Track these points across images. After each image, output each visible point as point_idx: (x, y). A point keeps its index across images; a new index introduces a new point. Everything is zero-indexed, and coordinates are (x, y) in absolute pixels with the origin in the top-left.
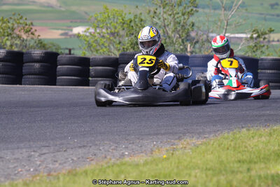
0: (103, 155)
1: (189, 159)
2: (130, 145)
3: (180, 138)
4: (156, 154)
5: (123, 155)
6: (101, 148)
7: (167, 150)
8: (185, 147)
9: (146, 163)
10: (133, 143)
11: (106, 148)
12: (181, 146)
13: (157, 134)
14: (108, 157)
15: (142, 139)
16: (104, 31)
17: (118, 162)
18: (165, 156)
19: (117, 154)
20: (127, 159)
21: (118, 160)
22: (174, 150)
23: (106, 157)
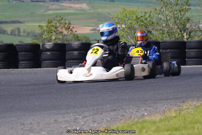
0: (129, 116)
1: (192, 116)
2: (148, 108)
3: (184, 102)
4: (168, 114)
5: (143, 116)
6: (127, 111)
7: (175, 111)
8: (188, 108)
9: (161, 121)
10: (150, 106)
11: (131, 110)
12: (185, 107)
13: (167, 99)
14: (133, 117)
15: (156, 103)
16: (123, 26)
17: (140, 120)
18: (174, 115)
19: (139, 115)
20: (147, 118)
21: (139, 119)
22: (180, 110)
23: (131, 117)
